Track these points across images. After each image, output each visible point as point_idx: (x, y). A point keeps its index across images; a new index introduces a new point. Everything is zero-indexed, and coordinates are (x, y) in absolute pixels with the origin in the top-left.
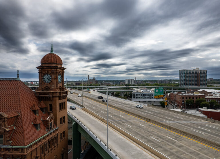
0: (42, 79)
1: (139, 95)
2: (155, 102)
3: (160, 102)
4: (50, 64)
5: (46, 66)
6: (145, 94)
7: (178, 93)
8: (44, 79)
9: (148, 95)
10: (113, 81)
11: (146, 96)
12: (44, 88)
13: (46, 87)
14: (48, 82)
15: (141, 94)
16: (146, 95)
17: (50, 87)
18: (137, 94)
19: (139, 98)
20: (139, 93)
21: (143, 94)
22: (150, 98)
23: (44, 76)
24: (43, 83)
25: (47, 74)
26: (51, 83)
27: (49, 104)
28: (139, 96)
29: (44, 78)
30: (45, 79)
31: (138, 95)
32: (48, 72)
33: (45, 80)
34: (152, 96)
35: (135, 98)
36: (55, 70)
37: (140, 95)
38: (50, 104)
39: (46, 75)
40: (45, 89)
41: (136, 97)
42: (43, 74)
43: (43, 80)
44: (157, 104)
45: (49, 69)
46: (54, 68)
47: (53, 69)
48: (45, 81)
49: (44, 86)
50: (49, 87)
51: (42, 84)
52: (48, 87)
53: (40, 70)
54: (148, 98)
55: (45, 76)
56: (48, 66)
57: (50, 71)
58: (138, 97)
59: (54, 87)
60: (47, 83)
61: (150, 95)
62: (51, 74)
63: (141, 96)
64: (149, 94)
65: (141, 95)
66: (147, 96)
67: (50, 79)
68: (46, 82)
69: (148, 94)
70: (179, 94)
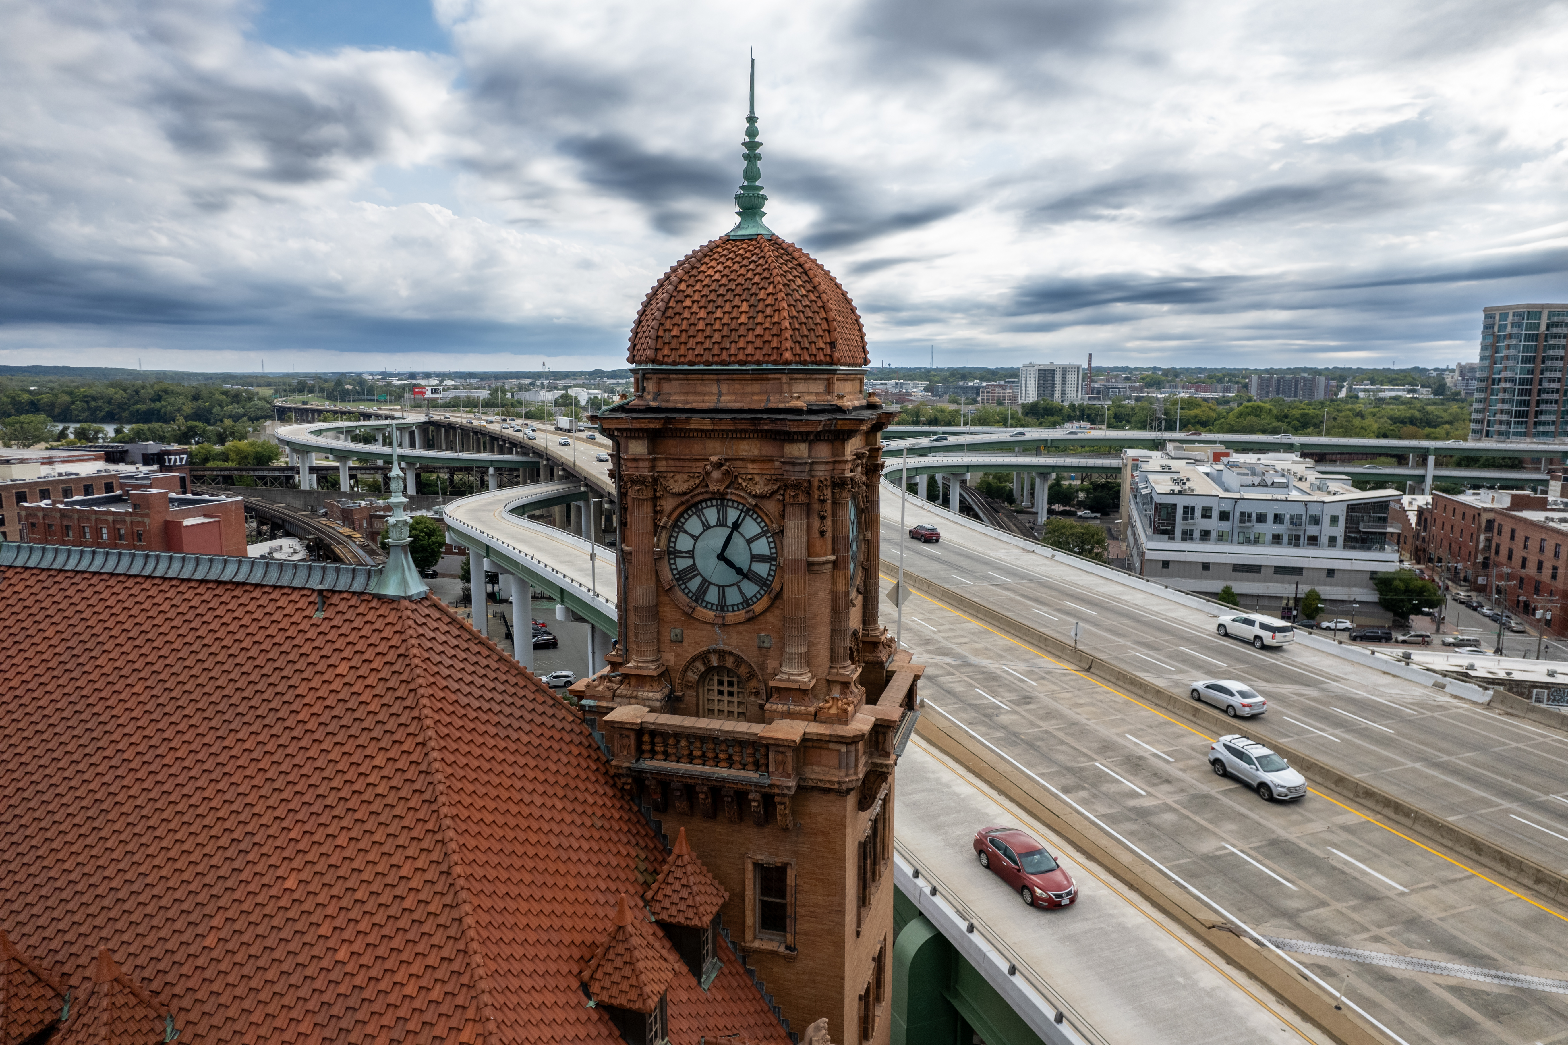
0: (658, 559)
1: (1206, 513)
2: (1330, 572)
3: (1373, 575)
4: (760, 375)
5: (709, 402)
6: (1254, 510)
7: (1519, 503)
8: (683, 563)
9: (1278, 518)
10: (925, 374)
11: (1259, 528)
12: (687, 668)
13: (704, 657)
14: (733, 597)
15: (1226, 507)
16: (1261, 518)
17: (751, 656)
18: (1189, 511)
19: (1205, 535)
20: (1207, 503)
21: (1241, 507)
22: (1297, 545)
23: (677, 526)
24: (669, 612)
25: (721, 500)
26: (773, 618)
27: (756, 865)
28: (1201, 524)
29: (684, 543)
30: (691, 554)
31: (1198, 513)
32: (732, 479)
33: (693, 568)
34: (1312, 530)
35: (1172, 538)
36: (823, 451)
37: (1215, 515)
38: (762, 857)
39: (711, 515)
40: (692, 677)
41: (1184, 533)
42: (668, 504)
43: (667, 575)
44: (1346, 590)
45: (748, 449)
46: (811, 438)
47: (799, 450)
48: (694, 584)
49: (679, 641)
50: (739, 661)
51: (654, 613)
52: (729, 663)
53: (637, 448)
54: (1277, 539)
55: (693, 525)
56: (728, 401)
57: (752, 469)
58: (1197, 534)
59: (807, 660)
60: (722, 606)
61: (1296, 521)
62: (771, 507)
63: (1225, 526)
64: (1287, 512)
65: (1224, 516)
66: (1270, 528)
67: (755, 558)
68: (712, 596)
69: (1277, 508)
70: (1527, 514)
